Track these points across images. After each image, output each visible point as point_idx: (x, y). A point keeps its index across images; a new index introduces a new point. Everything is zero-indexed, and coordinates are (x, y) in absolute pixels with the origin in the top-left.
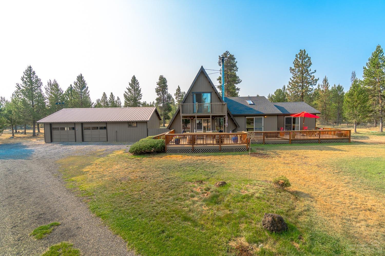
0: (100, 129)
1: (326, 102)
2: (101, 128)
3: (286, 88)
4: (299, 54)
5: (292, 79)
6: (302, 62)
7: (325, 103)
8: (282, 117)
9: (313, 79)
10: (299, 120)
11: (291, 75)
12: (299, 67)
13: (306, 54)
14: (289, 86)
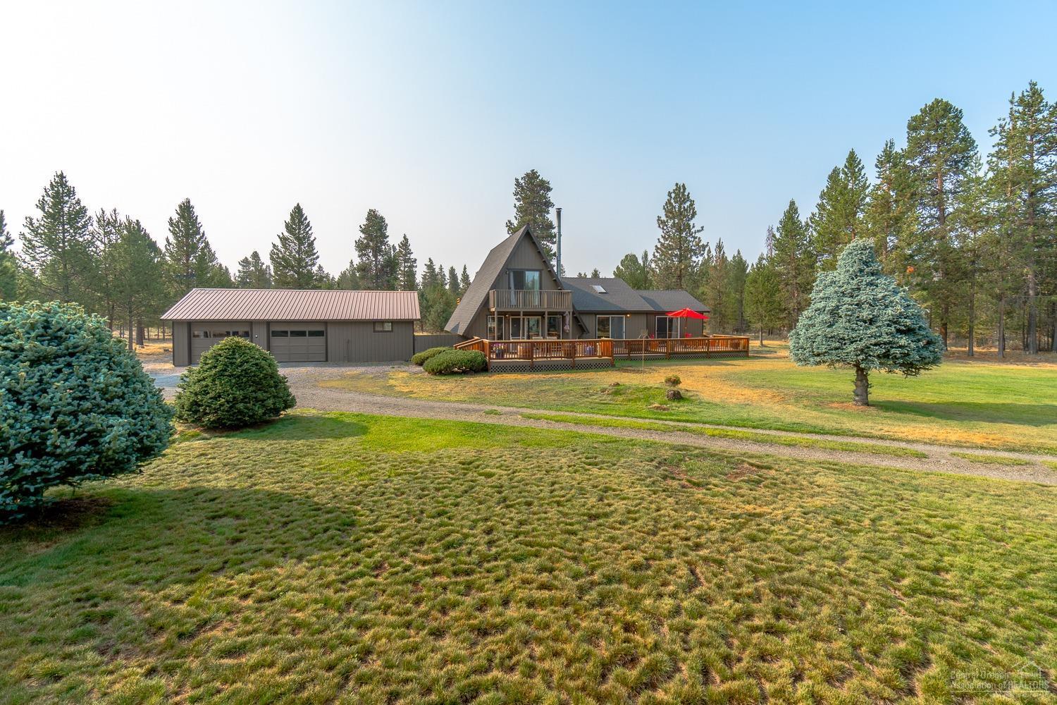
0: (310, 335)
1: (722, 290)
2: (312, 334)
3: (650, 257)
4: (674, 192)
5: (662, 240)
6: (680, 207)
7: (719, 292)
8: (652, 317)
9: (698, 245)
10: (678, 323)
11: (660, 233)
12: (673, 218)
13: (686, 194)
14: (656, 254)
